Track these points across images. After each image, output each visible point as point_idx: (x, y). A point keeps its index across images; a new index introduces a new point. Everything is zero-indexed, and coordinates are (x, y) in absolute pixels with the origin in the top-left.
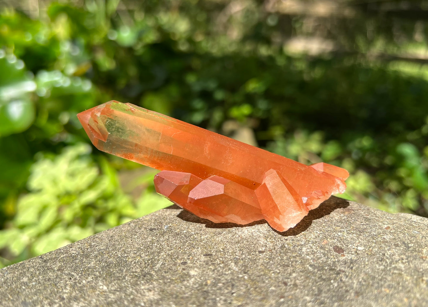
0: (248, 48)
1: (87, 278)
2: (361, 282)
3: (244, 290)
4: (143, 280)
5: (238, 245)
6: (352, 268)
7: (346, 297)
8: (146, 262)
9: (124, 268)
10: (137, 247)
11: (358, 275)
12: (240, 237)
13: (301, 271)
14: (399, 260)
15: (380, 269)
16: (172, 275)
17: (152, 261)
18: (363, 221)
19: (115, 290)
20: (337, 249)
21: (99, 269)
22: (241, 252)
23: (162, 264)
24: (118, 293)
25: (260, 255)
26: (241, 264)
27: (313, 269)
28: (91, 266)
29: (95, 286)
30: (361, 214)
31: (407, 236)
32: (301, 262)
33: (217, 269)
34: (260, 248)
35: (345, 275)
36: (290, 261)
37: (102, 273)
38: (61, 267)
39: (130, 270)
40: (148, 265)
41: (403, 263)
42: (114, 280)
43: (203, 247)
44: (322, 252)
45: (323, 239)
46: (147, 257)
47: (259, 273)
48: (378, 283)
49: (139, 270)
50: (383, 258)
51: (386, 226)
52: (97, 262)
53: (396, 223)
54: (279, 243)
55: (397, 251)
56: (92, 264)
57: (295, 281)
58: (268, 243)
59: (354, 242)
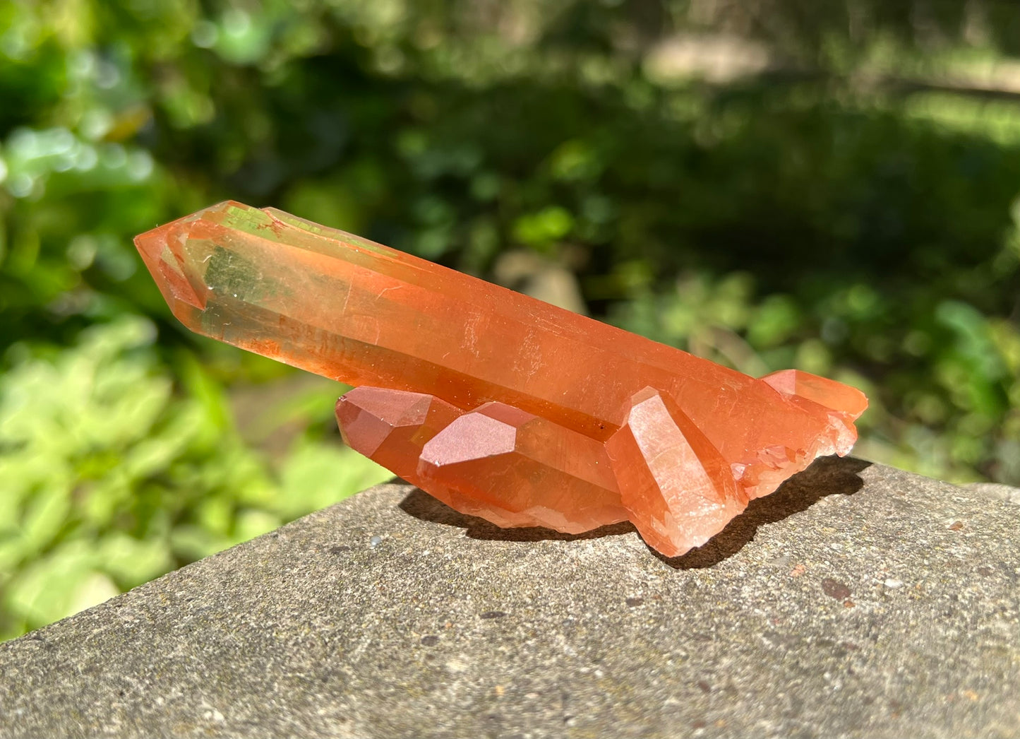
0: (554, 65)
1: (167, 691)
2: (901, 675)
3: (597, 709)
4: (320, 692)
5: (572, 586)
6: (875, 638)
7: (868, 716)
8: (327, 640)
9: (269, 660)
10: (300, 600)
11: (894, 657)
12: (575, 562)
13: (743, 652)
14: (995, 612)
15: (950, 638)
16: (400, 675)
17: (341, 638)
18: (892, 510)
19: (245, 723)
20: (833, 588)
21: (199, 664)
22: (581, 603)
23: (371, 645)
24: (254, 730)
25: (632, 612)
26: (583, 637)
27: (773, 643)
28: (177, 656)
29: (190, 713)
30: (885, 490)
31: (1008, 547)
32: (742, 626)
33: (520, 654)
34: (631, 592)
35: (860, 656)
36: (712, 626)
37: (207, 675)
38: (95, 662)
39: (283, 665)
40: (333, 648)
41: (1004, 618)
42: (243, 694)
43: (479, 593)
44: (793, 596)
45: (794, 562)
46: (329, 626)
47: (633, 660)
48: (947, 676)
49: (309, 662)
50: (954, 609)
51: (951, 521)
52: (194, 646)
53: (978, 513)
54: (678, 576)
55: (987, 586)
56: (180, 651)
57: (730, 677)
58: (651, 576)
59: (874, 567)
